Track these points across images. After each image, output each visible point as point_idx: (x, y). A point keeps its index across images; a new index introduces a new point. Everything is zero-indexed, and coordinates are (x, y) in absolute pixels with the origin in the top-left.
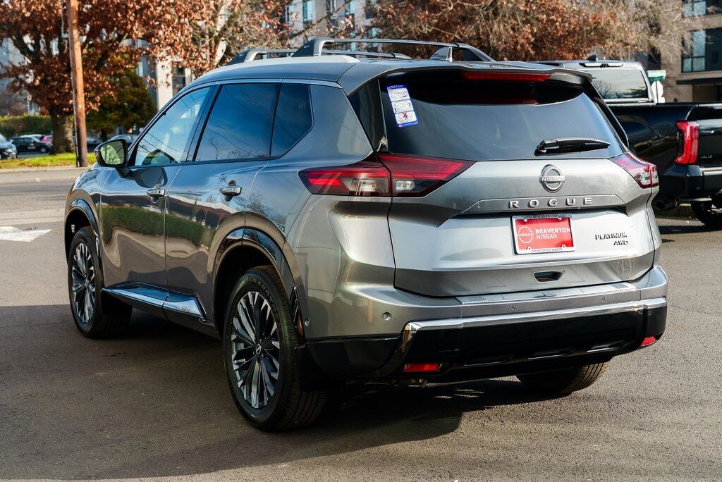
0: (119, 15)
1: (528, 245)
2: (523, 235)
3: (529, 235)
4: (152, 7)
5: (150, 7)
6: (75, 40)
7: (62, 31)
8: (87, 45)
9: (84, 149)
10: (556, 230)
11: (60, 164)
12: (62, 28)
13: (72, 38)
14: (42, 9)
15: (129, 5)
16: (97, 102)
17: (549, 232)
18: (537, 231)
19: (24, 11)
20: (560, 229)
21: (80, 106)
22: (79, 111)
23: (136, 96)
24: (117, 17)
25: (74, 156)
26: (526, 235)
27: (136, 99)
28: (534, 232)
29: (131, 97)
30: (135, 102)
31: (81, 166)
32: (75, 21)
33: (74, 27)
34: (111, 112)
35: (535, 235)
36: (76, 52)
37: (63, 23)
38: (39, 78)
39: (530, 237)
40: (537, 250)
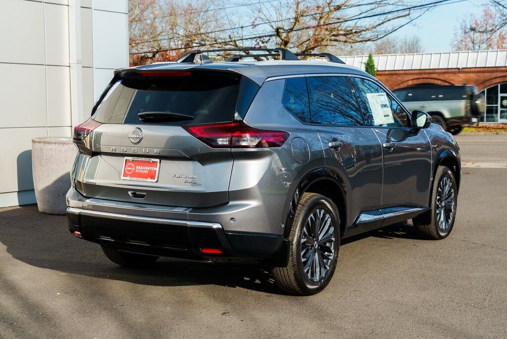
10: (149, 168)
17: (144, 169)
18: (137, 167)
26: (130, 169)
39: (132, 170)
40: (133, 178)
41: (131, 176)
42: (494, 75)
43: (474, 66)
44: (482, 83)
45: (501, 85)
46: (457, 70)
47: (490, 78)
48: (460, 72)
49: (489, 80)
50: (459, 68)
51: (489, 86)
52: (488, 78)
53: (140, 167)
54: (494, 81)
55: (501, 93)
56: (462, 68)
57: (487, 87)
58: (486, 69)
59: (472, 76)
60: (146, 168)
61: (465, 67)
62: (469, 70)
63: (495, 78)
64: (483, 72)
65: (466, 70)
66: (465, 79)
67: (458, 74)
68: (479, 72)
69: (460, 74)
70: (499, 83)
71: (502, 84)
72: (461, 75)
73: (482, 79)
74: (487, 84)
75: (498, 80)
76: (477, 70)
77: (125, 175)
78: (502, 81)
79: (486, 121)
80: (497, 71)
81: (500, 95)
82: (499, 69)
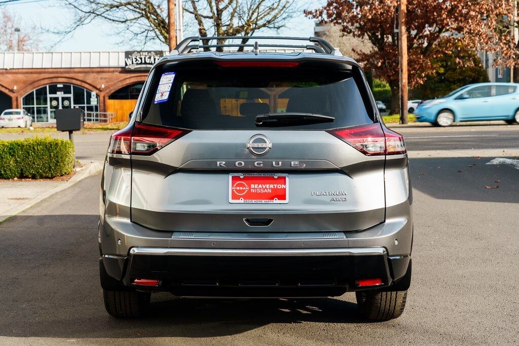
0: (435, 14)
1: (241, 196)
2: (238, 188)
3: (244, 188)
4: (460, 6)
5: (459, 7)
6: (403, 34)
7: (395, 27)
8: (417, 37)
9: (406, 112)
10: (272, 186)
11: (390, 122)
12: (395, 26)
13: (401, 32)
14: (381, 12)
15: (442, 6)
16: (423, 78)
17: (264, 187)
18: (252, 186)
19: (368, 14)
20: (275, 185)
21: (404, 81)
22: (403, 84)
23: (475, 72)
24: (434, 15)
25: (398, 116)
26: (241, 188)
27: (474, 74)
28: (250, 187)
29: (470, 73)
30: (473, 77)
31: (402, 123)
32: (403, 20)
33: (403, 24)
34: (454, 84)
35: (250, 188)
36: (403, 42)
37: (395, 22)
38: (381, 61)
39: (244, 190)
40: (249, 201)
41: (245, 197)
42: (43, 76)
43: (21, 67)
44: (31, 84)
45: (49, 86)
46: (4, 71)
47: (38, 79)
48: (7, 73)
49: (38, 81)
50: (6, 69)
51: (38, 87)
52: (36, 79)
53: (256, 186)
54: (43, 82)
55: (50, 93)
56: (10, 69)
57: (35, 88)
58: (34, 70)
59: (20, 76)
60: (268, 186)
61: (12, 67)
62: (17, 71)
63: (43, 79)
64: (31, 73)
65: (14, 71)
66: (13, 80)
67: (6, 75)
68: (27, 73)
69: (8, 75)
70: (47, 84)
71: (50, 84)
72: (10, 76)
73: (30, 80)
74: (36, 84)
75: (46, 81)
76: (24, 71)
77: (235, 197)
78: (50, 82)
79: (38, 121)
80: (45, 72)
81: (49, 96)
82: (47, 70)
